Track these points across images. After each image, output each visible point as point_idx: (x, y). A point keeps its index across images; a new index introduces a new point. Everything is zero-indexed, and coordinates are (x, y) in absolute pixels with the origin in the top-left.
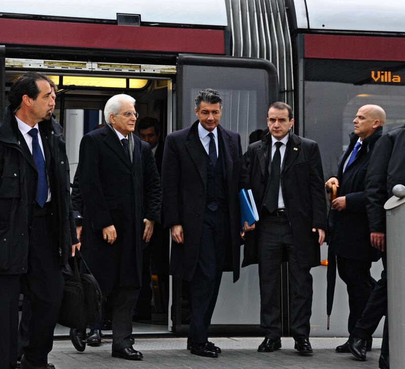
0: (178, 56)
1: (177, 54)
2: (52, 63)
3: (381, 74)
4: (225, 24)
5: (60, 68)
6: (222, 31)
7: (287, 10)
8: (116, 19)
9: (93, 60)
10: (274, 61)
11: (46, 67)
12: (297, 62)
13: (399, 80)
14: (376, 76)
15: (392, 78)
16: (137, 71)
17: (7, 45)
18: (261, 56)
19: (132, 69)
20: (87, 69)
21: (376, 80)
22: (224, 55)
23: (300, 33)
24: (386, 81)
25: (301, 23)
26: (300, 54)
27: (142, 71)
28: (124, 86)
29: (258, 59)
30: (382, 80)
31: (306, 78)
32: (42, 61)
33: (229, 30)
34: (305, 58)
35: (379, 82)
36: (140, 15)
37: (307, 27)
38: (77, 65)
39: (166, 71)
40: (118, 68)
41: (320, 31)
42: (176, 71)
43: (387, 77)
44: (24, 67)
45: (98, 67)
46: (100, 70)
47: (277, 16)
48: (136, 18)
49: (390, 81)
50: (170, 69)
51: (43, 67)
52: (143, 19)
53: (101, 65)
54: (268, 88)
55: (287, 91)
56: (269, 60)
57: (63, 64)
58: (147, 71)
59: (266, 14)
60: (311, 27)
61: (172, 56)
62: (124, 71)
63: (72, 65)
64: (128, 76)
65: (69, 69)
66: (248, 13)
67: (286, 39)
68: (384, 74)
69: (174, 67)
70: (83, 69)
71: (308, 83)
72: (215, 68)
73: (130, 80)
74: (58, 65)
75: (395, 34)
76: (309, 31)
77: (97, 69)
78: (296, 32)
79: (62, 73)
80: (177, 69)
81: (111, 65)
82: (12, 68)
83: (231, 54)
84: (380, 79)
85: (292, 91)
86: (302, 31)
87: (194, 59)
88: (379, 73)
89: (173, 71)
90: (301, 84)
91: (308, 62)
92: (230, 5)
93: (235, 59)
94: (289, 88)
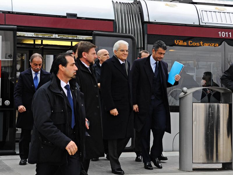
0: (93, 32)
1: (93, 31)
2: (38, 34)
3: (179, 42)
4: (114, 19)
5: (41, 36)
6: (112, 22)
7: (140, 13)
8: (66, 15)
9: (56, 33)
10: (134, 35)
11: (35, 36)
12: (144, 35)
13: (186, 44)
14: (177, 42)
15: (183, 43)
16: (75, 38)
17: (17, 26)
18: (129, 33)
19: (73, 37)
20: (53, 37)
21: (177, 44)
22: (113, 32)
23: (145, 23)
24: (181, 44)
25: (146, 19)
26: (145, 32)
27: (78, 38)
28: (70, 45)
29: (128, 34)
30: (179, 44)
31: (148, 43)
32: (33, 33)
33: (115, 21)
34: (147, 34)
35: (178, 45)
36: (77, 14)
37: (148, 21)
38: (49, 35)
39: (88, 38)
40: (67, 37)
41: (154, 23)
42: (92, 39)
43: (181, 43)
44: (25, 36)
45: (58, 36)
46: (59, 37)
47: (136, 16)
48: (75, 15)
49: (182, 44)
50: (90, 38)
51: (33, 36)
52: (78, 16)
53: (59, 35)
54: (132, 47)
55: (140, 48)
56: (132, 34)
57: (42, 35)
58: (79, 39)
59: (131, 15)
60: (150, 21)
61: (91, 32)
62: (69, 38)
63: (47, 35)
64: (72, 40)
65: (45, 37)
66: (123, 14)
67: (139, 26)
68: (180, 42)
69: (92, 37)
70: (52, 37)
71: (149, 45)
72: (109, 37)
73: (73, 42)
74: (40, 35)
75: (184, 25)
76: (149, 22)
77: (58, 37)
78: (144, 23)
79: (42, 39)
80: (93, 38)
81: (64, 36)
82: (20, 36)
83: (116, 32)
84: (178, 43)
85: (142, 48)
86: (146, 22)
87: (100, 33)
88: (178, 41)
89: (91, 39)
90: (146, 45)
91: (149, 35)
92: (116, 11)
93: (118, 34)
94: (141, 47)
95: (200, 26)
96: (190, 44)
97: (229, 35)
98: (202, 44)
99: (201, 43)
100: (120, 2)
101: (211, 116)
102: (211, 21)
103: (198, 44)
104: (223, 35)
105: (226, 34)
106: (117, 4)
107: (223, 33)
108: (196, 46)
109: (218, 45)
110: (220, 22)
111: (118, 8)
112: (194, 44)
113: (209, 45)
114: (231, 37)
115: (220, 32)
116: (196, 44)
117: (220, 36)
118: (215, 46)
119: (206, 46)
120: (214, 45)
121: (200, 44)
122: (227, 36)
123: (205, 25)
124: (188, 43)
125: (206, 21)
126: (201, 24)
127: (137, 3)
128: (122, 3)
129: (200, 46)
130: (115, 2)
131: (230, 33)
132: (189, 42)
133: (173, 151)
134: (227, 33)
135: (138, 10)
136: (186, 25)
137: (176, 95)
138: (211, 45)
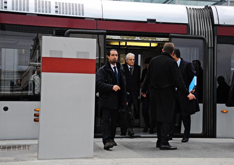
1: (169, 34)
2: (123, 37)
4: (187, 23)
5: (126, 39)
6: (186, 25)
7: (211, 17)
8: (147, 21)
9: (138, 36)
10: (206, 36)
11: (121, 39)
12: (214, 37)
16: (154, 40)
17: (107, 31)
18: (201, 34)
19: (152, 39)
20: (136, 39)
22: (187, 34)
25: (216, 22)
26: (215, 34)
27: (156, 40)
28: (149, 46)
29: (200, 36)
31: (218, 43)
32: (120, 36)
33: (189, 25)
34: (217, 35)
36: (156, 19)
38: (132, 38)
39: (165, 40)
40: (147, 39)
41: (223, 25)
44: (113, 38)
45: (140, 39)
46: (141, 40)
47: (207, 19)
48: (154, 21)
51: (120, 39)
52: (157, 21)
53: (141, 38)
54: (203, 46)
55: (210, 48)
57: (127, 37)
58: (158, 40)
59: (203, 19)
61: (167, 34)
62: (149, 40)
63: (130, 38)
64: (150, 42)
65: (129, 39)
66: (196, 18)
67: (210, 28)
69: (168, 39)
70: (135, 39)
71: (219, 45)
72: (184, 39)
73: (151, 43)
74: (125, 38)
76: (219, 25)
77: (139, 40)
78: (214, 25)
79: (126, 41)
81: (145, 38)
82: (109, 39)
83: (189, 34)
86: (216, 25)
87: (176, 36)
89: (167, 40)
90: (215, 45)
91: (218, 37)
92: (189, 16)
93: (191, 36)
94: (211, 46)
100: (193, 8)
106: (190, 9)
111: (191, 13)
127: (208, 9)
128: (195, 9)
130: (188, 8)
135: (209, 15)
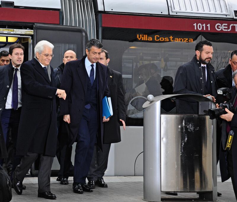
0: (34, 25)
1: (34, 23)
3: (142, 36)
4: (60, 8)
6: (58, 11)
8: (0, 4)
10: (86, 28)
12: (98, 29)
13: (151, 40)
14: (139, 37)
15: (148, 38)
16: (12, 33)
18: (79, 25)
19: (9, 31)
21: (139, 39)
22: (59, 24)
24: (145, 40)
25: (100, 8)
26: (100, 25)
27: (15, 33)
28: (5, 41)
29: (77, 27)
30: (143, 39)
31: (103, 38)
33: (62, 11)
34: (102, 27)
35: (141, 41)
36: (14, 2)
37: (103, 10)
39: (28, 33)
40: (2, 31)
41: (110, 12)
42: (33, 33)
43: (145, 38)
47: (88, 4)
48: (12, 4)
52: (15, 5)
56: (83, 27)
58: (17, 33)
59: (82, 2)
60: (105, 11)
61: (31, 24)
62: (5, 32)
64: (7, 35)
66: (72, 2)
67: (92, 17)
68: (143, 36)
69: (32, 31)
71: (104, 41)
72: (55, 31)
73: (8, 38)
75: (149, 15)
76: (104, 12)
78: (97, 13)
83: (63, 24)
86: (101, 12)
88: (141, 35)
89: (31, 33)
91: (104, 29)
93: (65, 27)
95: (169, 17)
96: (157, 39)
97: (207, 27)
98: (173, 39)
99: (171, 37)
101: (184, 131)
102: (183, 10)
103: (167, 39)
104: (200, 28)
105: (203, 27)
107: (200, 25)
108: (164, 42)
109: (192, 40)
110: (195, 11)
112: (162, 39)
113: (181, 40)
114: (209, 29)
115: (195, 24)
116: (165, 40)
117: (196, 29)
118: (189, 42)
119: (178, 41)
120: (188, 40)
121: (170, 39)
122: (205, 29)
123: (176, 14)
124: (153, 38)
125: (177, 9)
126: (170, 14)
129: (170, 41)
131: (209, 25)
132: (155, 37)
133: (135, 176)
134: (204, 25)
136: (151, 15)
137: (137, 104)
138: (184, 40)
